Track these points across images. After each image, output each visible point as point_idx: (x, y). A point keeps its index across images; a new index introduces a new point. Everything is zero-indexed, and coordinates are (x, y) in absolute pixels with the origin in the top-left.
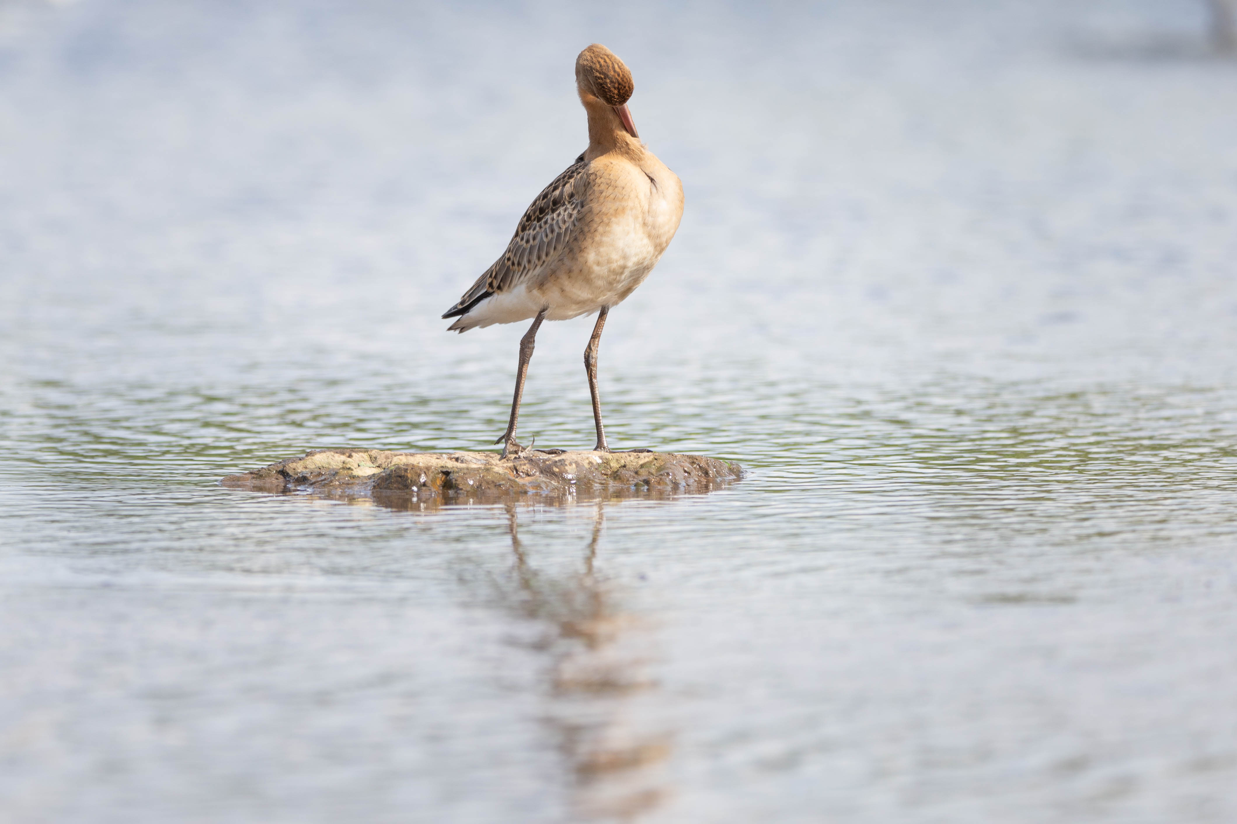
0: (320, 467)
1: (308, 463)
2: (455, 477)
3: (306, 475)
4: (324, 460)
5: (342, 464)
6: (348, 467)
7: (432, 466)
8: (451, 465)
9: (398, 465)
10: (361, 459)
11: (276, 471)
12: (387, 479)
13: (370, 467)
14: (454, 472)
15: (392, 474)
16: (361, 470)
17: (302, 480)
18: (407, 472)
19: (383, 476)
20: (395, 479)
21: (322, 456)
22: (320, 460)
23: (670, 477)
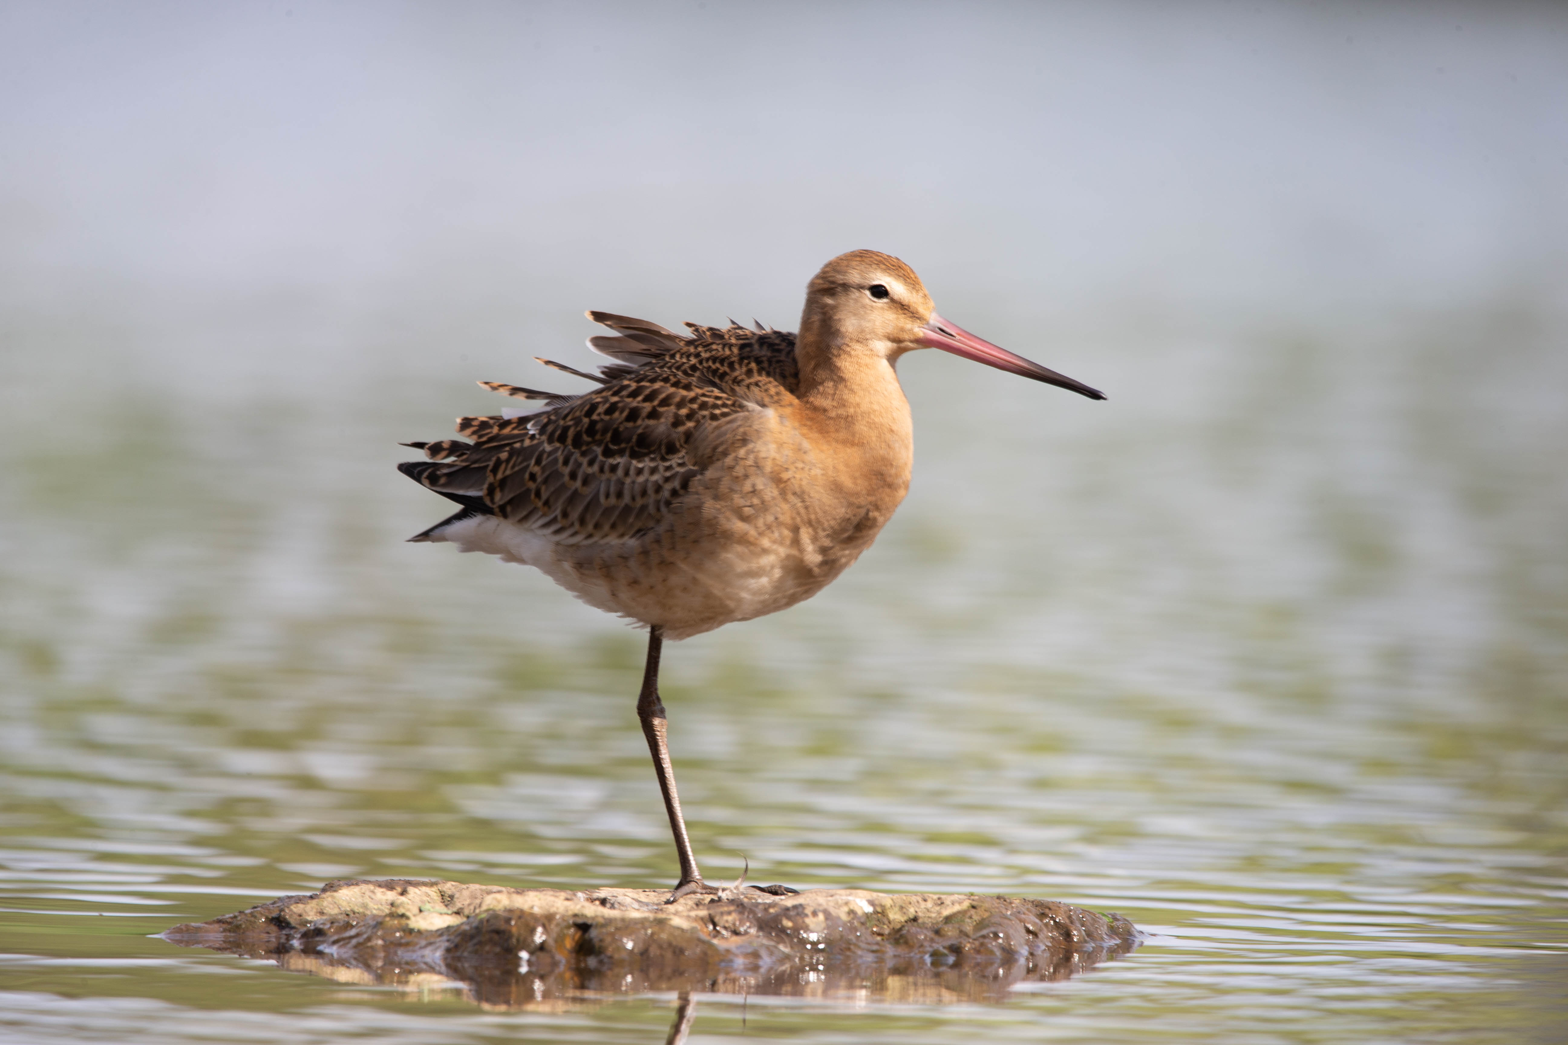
0: (349, 913)
1: (325, 904)
2: (600, 935)
3: (321, 926)
4: (356, 899)
5: (389, 907)
6: (400, 914)
7: (557, 913)
8: (592, 911)
9: (494, 911)
10: (425, 898)
11: (267, 918)
12: (472, 937)
13: (441, 914)
14: (597, 925)
15: (482, 927)
16: (424, 919)
18: (510, 924)
19: (466, 930)
20: (487, 936)
21: (352, 893)
22: (348, 898)
23: (1000, 941)
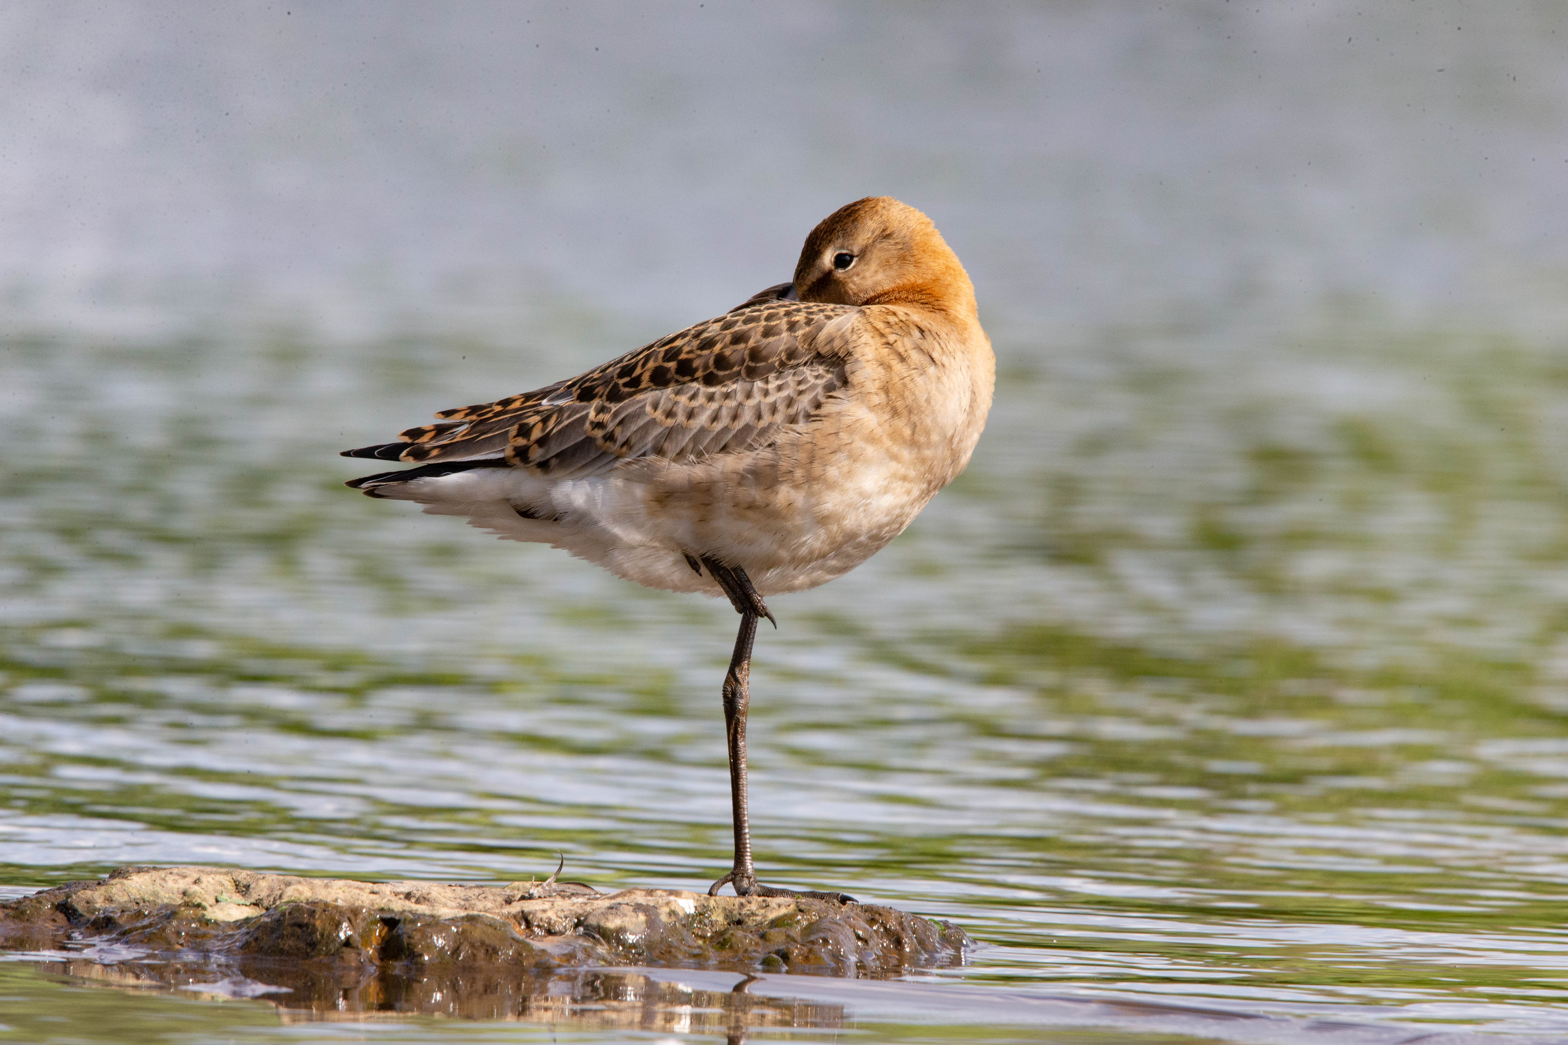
0: (138, 901)
1: (114, 891)
2: (409, 931)
3: (112, 915)
4: (146, 886)
5: (181, 896)
6: (196, 903)
7: (363, 907)
8: (398, 905)
9: (296, 902)
10: (219, 888)
11: (53, 904)
12: (273, 931)
13: (239, 905)
14: (405, 920)
15: (284, 920)
16: (221, 909)
17: (104, 925)
18: (314, 917)
19: (266, 923)
20: (289, 930)
21: (142, 880)
22: (138, 885)
23: (830, 947)
